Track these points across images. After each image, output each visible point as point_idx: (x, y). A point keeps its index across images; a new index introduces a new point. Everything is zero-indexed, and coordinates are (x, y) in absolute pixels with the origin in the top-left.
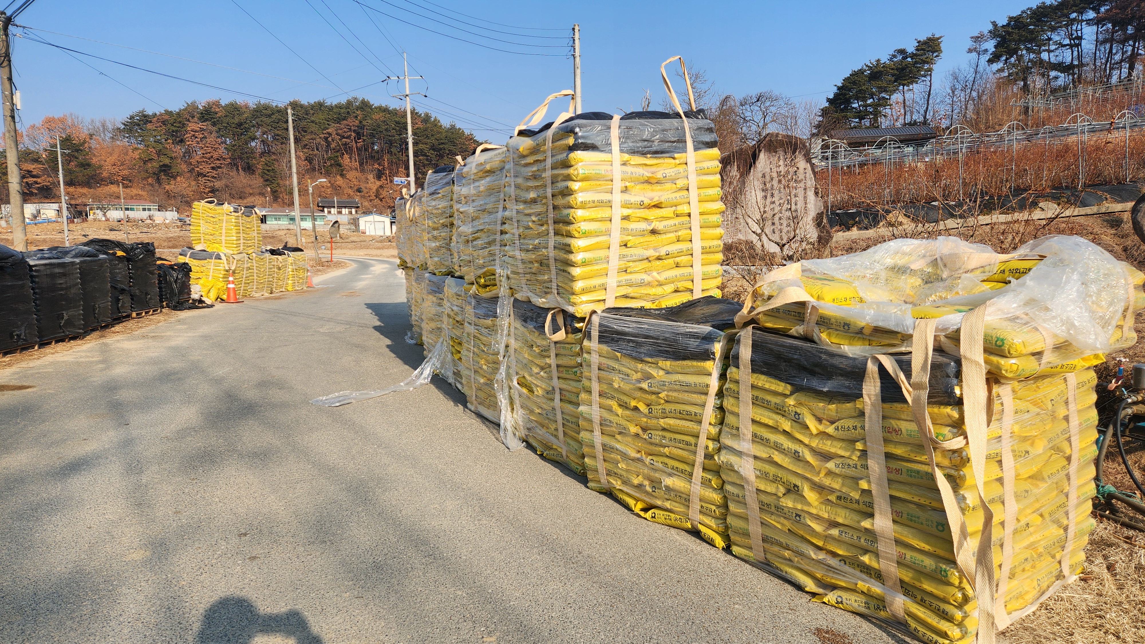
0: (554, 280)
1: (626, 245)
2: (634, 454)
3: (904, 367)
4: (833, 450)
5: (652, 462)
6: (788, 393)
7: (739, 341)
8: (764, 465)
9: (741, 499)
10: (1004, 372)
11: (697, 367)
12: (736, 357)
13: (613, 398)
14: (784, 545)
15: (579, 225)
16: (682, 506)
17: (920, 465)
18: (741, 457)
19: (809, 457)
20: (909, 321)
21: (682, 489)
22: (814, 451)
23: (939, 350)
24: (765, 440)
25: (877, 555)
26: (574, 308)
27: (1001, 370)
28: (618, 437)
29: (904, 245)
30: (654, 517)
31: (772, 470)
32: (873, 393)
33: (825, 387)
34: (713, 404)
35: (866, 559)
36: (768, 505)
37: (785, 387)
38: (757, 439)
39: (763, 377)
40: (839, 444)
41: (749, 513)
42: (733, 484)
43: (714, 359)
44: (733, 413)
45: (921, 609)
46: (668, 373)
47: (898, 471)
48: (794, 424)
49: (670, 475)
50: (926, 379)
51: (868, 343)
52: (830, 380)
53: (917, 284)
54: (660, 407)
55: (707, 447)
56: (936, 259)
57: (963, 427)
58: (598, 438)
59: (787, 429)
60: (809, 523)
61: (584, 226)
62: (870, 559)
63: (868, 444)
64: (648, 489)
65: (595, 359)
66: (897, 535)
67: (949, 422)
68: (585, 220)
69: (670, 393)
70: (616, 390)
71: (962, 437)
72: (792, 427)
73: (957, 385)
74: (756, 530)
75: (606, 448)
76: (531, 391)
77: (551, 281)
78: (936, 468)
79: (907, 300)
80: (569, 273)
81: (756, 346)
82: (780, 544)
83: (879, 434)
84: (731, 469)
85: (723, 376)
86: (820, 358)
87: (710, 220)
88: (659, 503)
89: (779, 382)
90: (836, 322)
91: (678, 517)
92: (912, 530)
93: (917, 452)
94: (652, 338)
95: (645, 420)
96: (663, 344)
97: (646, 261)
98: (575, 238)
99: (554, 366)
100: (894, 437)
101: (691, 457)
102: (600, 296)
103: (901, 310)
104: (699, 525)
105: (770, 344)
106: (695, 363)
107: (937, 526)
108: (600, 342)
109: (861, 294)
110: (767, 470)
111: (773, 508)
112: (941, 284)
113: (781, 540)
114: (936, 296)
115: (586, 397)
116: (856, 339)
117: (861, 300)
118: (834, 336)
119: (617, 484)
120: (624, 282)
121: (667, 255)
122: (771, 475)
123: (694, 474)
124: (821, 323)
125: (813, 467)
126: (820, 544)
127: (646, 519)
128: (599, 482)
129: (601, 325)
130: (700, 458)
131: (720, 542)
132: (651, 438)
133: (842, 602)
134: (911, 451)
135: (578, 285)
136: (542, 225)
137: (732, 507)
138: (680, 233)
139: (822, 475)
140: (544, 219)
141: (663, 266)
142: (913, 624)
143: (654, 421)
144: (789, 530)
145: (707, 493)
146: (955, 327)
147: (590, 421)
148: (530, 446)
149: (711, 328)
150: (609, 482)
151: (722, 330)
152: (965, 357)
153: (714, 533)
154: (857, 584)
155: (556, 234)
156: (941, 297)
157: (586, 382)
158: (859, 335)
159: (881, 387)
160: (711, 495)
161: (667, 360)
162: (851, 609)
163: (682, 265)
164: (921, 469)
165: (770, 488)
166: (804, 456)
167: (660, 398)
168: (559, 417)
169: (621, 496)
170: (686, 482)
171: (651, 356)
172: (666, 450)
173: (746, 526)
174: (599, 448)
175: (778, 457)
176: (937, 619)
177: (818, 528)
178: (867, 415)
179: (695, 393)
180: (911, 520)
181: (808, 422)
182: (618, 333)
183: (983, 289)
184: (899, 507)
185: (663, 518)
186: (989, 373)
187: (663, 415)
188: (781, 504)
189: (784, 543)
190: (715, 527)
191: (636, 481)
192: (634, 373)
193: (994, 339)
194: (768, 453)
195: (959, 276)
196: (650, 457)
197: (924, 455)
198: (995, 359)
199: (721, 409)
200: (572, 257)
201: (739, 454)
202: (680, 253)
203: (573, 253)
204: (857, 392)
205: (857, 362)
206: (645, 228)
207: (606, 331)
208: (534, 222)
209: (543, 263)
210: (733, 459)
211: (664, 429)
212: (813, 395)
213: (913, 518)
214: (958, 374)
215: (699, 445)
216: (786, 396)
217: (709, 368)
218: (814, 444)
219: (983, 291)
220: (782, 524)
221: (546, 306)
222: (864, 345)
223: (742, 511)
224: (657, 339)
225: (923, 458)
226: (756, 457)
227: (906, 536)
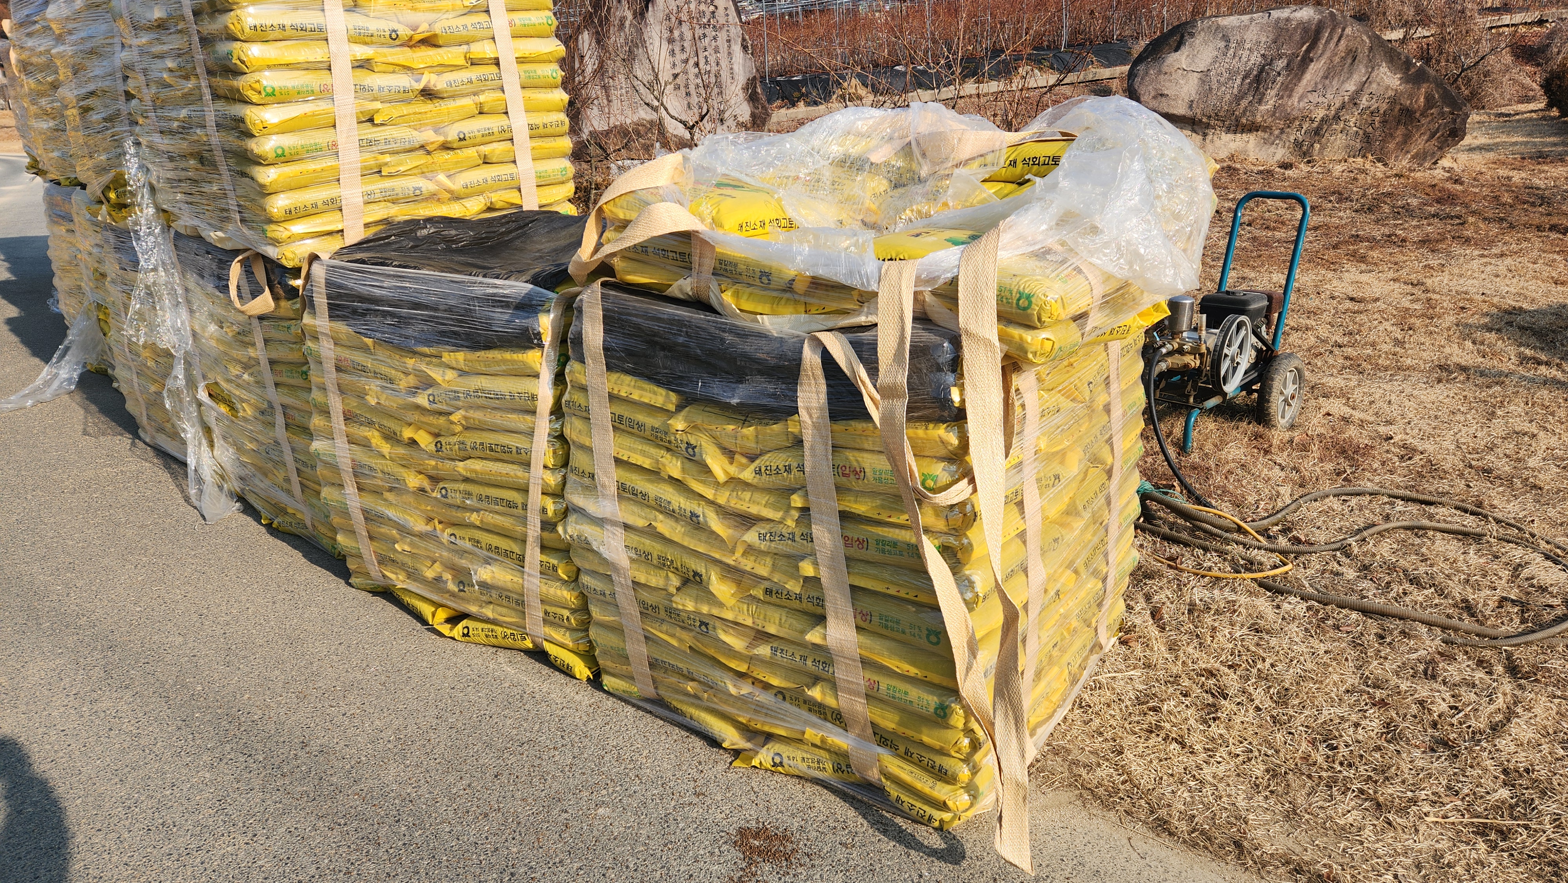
0: (231, 194)
1: (371, 120)
2: (420, 526)
3: (865, 355)
4: (754, 510)
5: (453, 539)
6: (672, 408)
7: (580, 311)
8: (643, 540)
9: (608, 598)
10: (1030, 356)
11: (513, 362)
12: (578, 341)
13: (370, 424)
14: (685, 672)
15: (256, 76)
16: (513, 613)
17: (897, 531)
18: (602, 527)
19: (716, 524)
20: (871, 267)
21: (509, 585)
22: (724, 512)
23: (922, 318)
24: (640, 496)
25: (833, 685)
26: (277, 250)
27: (1026, 353)
28: (387, 495)
29: (859, 119)
30: (467, 635)
31: (655, 548)
32: (815, 404)
33: (733, 396)
34: (548, 430)
35: (816, 693)
36: (655, 608)
37: (667, 396)
38: (625, 492)
39: (628, 379)
40: (764, 499)
41: (624, 622)
42: (593, 573)
43: (541, 346)
44: (582, 447)
45: (905, 766)
46: (463, 373)
47: (862, 543)
48: (688, 465)
49: (487, 561)
50: (902, 378)
51: (803, 310)
52: (741, 382)
53: (882, 189)
54: (454, 439)
55: (544, 510)
56: (910, 143)
57: (967, 458)
58: (353, 499)
59: (676, 474)
60: (724, 637)
61: (270, 80)
62: (823, 693)
63: (811, 498)
64: (452, 586)
65: (327, 350)
66: (864, 653)
67: (943, 452)
68: (269, 67)
69: (471, 414)
70: (372, 409)
71: (966, 481)
72: (683, 470)
73: (955, 385)
74: (638, 650)
75: (369, 516)
76: (232, 408)
77: (225, 196)
78: (924, 538)
79: (867, 220)
80: (252, 179)
81: (611, 322)
82: (679, 673)
83: (829, 479)
84: (587, 547)
85: (559, 378)
86: (723, 340)
87: (539, 72)
88: (473, 609)
89: (656, 388)
90: (748, 270)
91: (509, 632)
92: (888, 643)
93: (891, 509)
94: (425, 307)
95: (433, 463)
96: (447, 319)
97: (422, 152)
98: (252, 104)
99: (264, 362)
100: (853, 483)
101: (518, 528)
102: (331, 223)
103: (856, 245)
104: (544, 643)
105: (636, 316)
106: (508, 355)
107: (928, 636)
108: (332, 317)
109: (791, 213)
110: (648, 549)
111: (662, 612)
112: (919, 189)
113: (680, 665)
114: (912, 211)
115: (322, 423)
116: (783, 302)
117: (791, 225)
118: (745, 297)
119: (399, 580)
120: (378, 195)
121: (460, 140)
122: (655, 556)
123: (527, 559)
124: (722, 272)
125: (723, 540)
126: (743, 668)
127: (453, 638)
128: (367, 575)
129: (329, 284)
130: (534, 530)
131: (582, 670)
132: (445, 496)
133: (781, 763)
134: (883, 507)
135: (278, 204)
136: (186, 78)
137: (596, 612)
138: (482, 98)
139: (738, 554)
140: (189, 66)
141: (457, 163)
142: (894, 792)
143: (449, 464)
144: (690, 647)
145: (552, 591)
146: (949, 275)
147: (334, 468)
148: (249, 509)
149: (531, 286)
150: (384, 576)
151: (551, 289)
152: (967, 332)
153: (572, 655)
154: (804, 733)
155: (216, 96)
156: (919, 212)
157: (316, 395)
158: (788, 295)
159: (829, 393)
160: (559, 592)
161: (458, 351)
162: (797, 773)
163: (494, 160)
164: (900, 538)
165: (655, 580)
166: (706, 521)
167: (452, 423)
168: (288, 457)
169: (407, 599)
170: (515, 573)
171: (428, 343)
172: (474, 518)
173: (621, 645)
174: (358, 517)
175: (664, 526)
176: (930, 781)
177: (736, 642)
178: (807, 445)
179: (514, 410)
180: (886, 627)
181: (709, 461)
182: (362, 299)
183: (984, 195)
184: (867, 604)
185: (483, 635)
186: (1006, 357)
187: (462, 454)
188: (674, 605)
189: (685, 669)
190: (571, 644)
191: (430, 574)
192: (402, 376)
193: (1015, 296)
194: (646, 518)
195: (947, 172)
196: (449, 531)
197: (902, 512)
198: (1016, 332)
199: (560, 438)
200: (254, 146)
201: (600, 522)
202: (488, 137)
203: (252, 136)
204: (788, 403)
205: (785, 348)
206: (408, 85)
207: (340, 296)
208: (171, 70)
209: (204, 158)
210: (589, 531)
211: (466, 480)
212: (717, 411)
213: (890, 624)
214: (956, 364)
215: (529, 506)
216: (670, 414)
217: (533, 365)
218: (721, 501)
219: (985, 199)
220: (680, 640)
221: (228, 246)
222: (797, 312)
223: (612, 618)
224: (436, 310)
225: (903, 519)
226: (627, 527)
227: (878, 654)
